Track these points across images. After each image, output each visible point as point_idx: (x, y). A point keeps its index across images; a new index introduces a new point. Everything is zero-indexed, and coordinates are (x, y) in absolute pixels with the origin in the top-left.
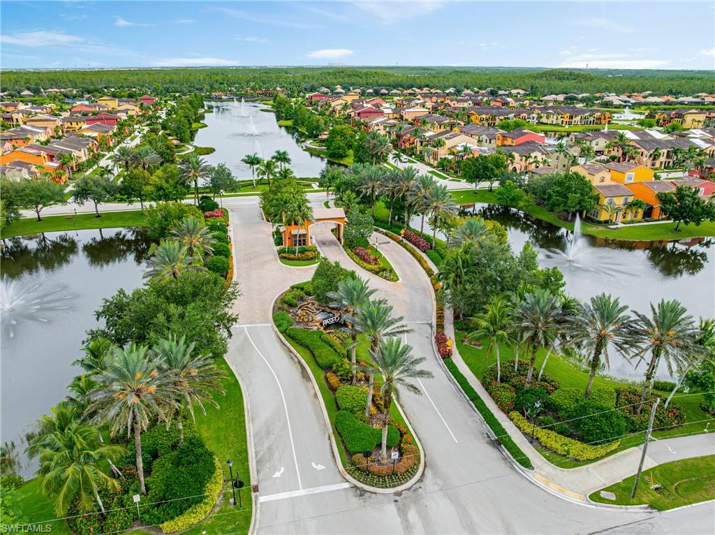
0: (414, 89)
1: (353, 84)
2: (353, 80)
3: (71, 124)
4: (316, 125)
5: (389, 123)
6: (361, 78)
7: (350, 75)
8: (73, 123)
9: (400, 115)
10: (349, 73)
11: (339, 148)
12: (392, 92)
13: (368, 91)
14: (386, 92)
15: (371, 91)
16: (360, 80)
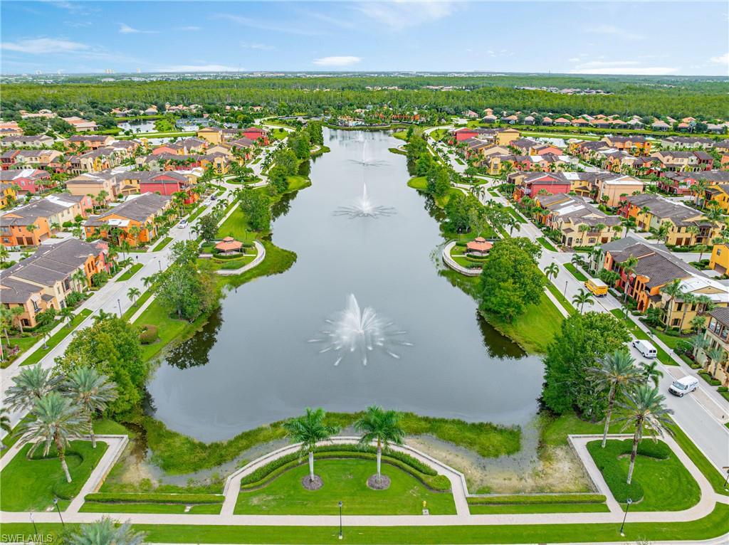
0: (585, 116)
1: (506, 107)
2: (506, 101)
3: (131, 183)
4: (464, 214)
5: (589, 220)
6: (517, 99)
7: (503, 95)
8: (133, 181)
9: (594, 186)
10: (502, 92)
11: (508, 305)
12: (557, 121)
13: (527, 119)
14: (551, 120)
15: (530, 118)
16: (516, 102)
